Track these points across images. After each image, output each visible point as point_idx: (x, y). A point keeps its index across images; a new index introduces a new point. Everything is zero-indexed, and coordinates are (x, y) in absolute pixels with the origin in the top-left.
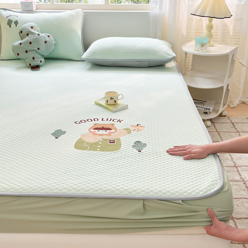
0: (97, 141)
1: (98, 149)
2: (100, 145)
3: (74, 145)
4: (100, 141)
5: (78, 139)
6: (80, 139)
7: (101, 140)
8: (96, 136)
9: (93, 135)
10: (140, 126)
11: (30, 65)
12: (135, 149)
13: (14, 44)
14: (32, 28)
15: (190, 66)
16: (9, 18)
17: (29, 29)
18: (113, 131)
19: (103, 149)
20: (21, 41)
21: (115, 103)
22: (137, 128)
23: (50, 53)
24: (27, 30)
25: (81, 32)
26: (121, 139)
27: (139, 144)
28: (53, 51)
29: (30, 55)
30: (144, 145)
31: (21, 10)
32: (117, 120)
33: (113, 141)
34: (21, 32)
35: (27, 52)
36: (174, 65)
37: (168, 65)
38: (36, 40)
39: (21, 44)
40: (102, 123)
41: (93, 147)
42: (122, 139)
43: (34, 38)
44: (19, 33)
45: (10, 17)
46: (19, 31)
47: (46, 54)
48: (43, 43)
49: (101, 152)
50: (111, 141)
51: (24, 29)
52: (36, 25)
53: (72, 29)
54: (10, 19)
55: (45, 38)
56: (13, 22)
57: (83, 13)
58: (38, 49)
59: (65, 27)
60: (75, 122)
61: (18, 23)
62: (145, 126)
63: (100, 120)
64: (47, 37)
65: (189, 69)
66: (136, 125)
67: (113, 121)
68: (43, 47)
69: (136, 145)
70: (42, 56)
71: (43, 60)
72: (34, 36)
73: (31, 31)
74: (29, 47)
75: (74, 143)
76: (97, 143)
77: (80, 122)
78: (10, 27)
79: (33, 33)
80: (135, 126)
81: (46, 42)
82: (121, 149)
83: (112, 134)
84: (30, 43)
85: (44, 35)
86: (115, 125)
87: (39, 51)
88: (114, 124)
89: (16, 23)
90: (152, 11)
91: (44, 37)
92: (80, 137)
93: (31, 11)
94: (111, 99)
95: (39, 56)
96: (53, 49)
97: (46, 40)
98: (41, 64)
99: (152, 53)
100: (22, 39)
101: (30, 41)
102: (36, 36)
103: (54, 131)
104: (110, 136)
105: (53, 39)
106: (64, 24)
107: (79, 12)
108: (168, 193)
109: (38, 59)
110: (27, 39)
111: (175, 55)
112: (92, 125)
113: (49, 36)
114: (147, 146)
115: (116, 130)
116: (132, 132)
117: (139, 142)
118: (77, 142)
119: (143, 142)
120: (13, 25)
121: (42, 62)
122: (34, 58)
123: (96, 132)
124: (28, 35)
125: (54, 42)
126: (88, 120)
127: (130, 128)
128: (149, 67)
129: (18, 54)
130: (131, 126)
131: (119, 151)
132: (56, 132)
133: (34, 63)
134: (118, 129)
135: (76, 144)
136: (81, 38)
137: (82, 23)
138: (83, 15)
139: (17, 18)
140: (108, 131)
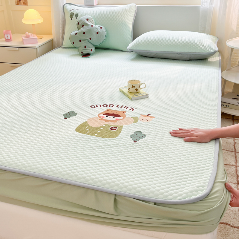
0: (100, 126)
1: (96, 134)
2: (100, 130)
3: (76, 128)
4: (102, 127)
5: (83, 122)
6: (86, 122)
7: (104, 125)
8: (102, 121)
9: (99, 119)
10: (150, 116)
11: (82, 52)
12: (132, 139)
13: (71, 34)
14: (88, 20)
15: (237, 63)
16: (71, 11)
17: (85, 21)
18: (121, 118)
19: (100, 135)
20: (77, 32)
21: (136, 91)
22: (147, 118)
23: (101, 43)
24: (83, 22)
25: (132, 25)
26: (123, 127)
27: (139, 135)
28: (103, 42)
29: (83, 44)
30: (143, 136)
31: (84, 5)
32: (131, 108)
33: (115, 128)
34: (79, 23)
35: (80, 41)
36: (217, 60)
37: (211, 59)
38: (89, 31)
39: (76, 34)
40: (115, 110)
41: (93, 131)
42: (125, 127)
43: (88, 29)
44: (77, 25)
45: (73, 10)
46: (77, 22)
47: (97, 44)
48: (95, 34)
49: (97, 138)
50: (113, 127)
51: (80, 21)
52: (92, 17)
53: (123, 22)
54: (72, 13)
55: (97, 30)
56: (74, 15)
57: (136, 8)
58: (90, 39)
59: (117, 20)
60: (91, 106)
61: (78, 16)
62: (155, 117)
63: (115, 106)
64: (99, 28)
65: (236, 65)
66: (147, 115)
67: (127, 108)
68: (94, 37)
69: (135, 134)
70: (94, 45)
71: (94, 49)
72: (88, 28)
73: (86, 22)
74: (83, 37)
75: (78, 126)
76: (98, 128)
77: (96, 106)
78: (72, 19)
79: (87, 25)
80: (145, 116)
81: (97, 33)
82: (117, 137)
83: (118, 121)
84: (84, 33)
85: (98, 27)
86: (127, 112)
87: (90, 41)
88: (125, 112)
89: (77, 16)
90: (202, 5)
91: (97, 28)
92: (86, 120)
93: (92, 6)
94: (132, 87)
95: (91, 45)
96: (103, 40)
97: (98, 31)
98: (91, 52)
99: (193, 46)
100: (78, 29)
101: (84, 31)
102: (89, 27)
103: (67, 112)
104: (115, 123)
105: (104, 31)
106: (117, 17)
107: (133, 7)
108: (142, 192)
109: (89, 48)
110: (83, 29)
111: (217, 49)
112: (105, 110)
113: (101, 28)
114: (146, 137)
115: (124, 117)
116: (139, 121)
117: (140, 132)
118: (81, 125)
119: (144, 133)
120: (74, 17)
121: (93, 51)
122: (85, 47)
123: (104, 117)
124: (83, 26)
125: (105, 33)
126: (104, 105)
127: (139, 117)
128: (190, 60)
129: (73, 43)
130: (141, 115)
131: (115, 138)
132: (69, 113)
133: (85, 52)
134: (126, 117)
135: (79, 126)
136: (131, 31)
137: (134, 17)
138: (136, 9)
139: (78, 11)
140: (116, 118)
